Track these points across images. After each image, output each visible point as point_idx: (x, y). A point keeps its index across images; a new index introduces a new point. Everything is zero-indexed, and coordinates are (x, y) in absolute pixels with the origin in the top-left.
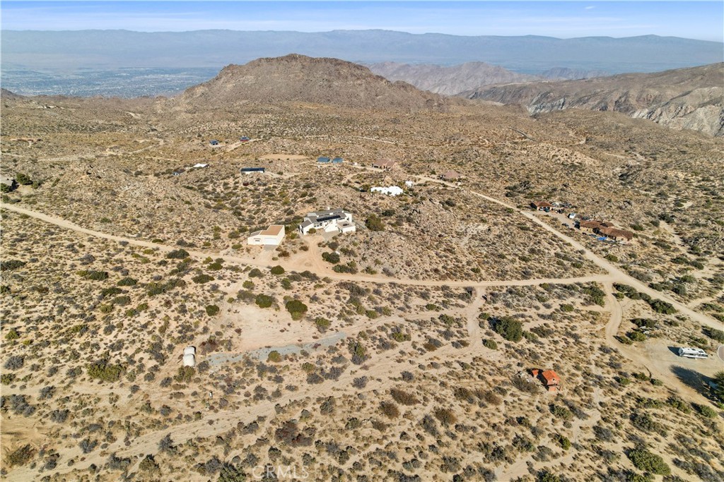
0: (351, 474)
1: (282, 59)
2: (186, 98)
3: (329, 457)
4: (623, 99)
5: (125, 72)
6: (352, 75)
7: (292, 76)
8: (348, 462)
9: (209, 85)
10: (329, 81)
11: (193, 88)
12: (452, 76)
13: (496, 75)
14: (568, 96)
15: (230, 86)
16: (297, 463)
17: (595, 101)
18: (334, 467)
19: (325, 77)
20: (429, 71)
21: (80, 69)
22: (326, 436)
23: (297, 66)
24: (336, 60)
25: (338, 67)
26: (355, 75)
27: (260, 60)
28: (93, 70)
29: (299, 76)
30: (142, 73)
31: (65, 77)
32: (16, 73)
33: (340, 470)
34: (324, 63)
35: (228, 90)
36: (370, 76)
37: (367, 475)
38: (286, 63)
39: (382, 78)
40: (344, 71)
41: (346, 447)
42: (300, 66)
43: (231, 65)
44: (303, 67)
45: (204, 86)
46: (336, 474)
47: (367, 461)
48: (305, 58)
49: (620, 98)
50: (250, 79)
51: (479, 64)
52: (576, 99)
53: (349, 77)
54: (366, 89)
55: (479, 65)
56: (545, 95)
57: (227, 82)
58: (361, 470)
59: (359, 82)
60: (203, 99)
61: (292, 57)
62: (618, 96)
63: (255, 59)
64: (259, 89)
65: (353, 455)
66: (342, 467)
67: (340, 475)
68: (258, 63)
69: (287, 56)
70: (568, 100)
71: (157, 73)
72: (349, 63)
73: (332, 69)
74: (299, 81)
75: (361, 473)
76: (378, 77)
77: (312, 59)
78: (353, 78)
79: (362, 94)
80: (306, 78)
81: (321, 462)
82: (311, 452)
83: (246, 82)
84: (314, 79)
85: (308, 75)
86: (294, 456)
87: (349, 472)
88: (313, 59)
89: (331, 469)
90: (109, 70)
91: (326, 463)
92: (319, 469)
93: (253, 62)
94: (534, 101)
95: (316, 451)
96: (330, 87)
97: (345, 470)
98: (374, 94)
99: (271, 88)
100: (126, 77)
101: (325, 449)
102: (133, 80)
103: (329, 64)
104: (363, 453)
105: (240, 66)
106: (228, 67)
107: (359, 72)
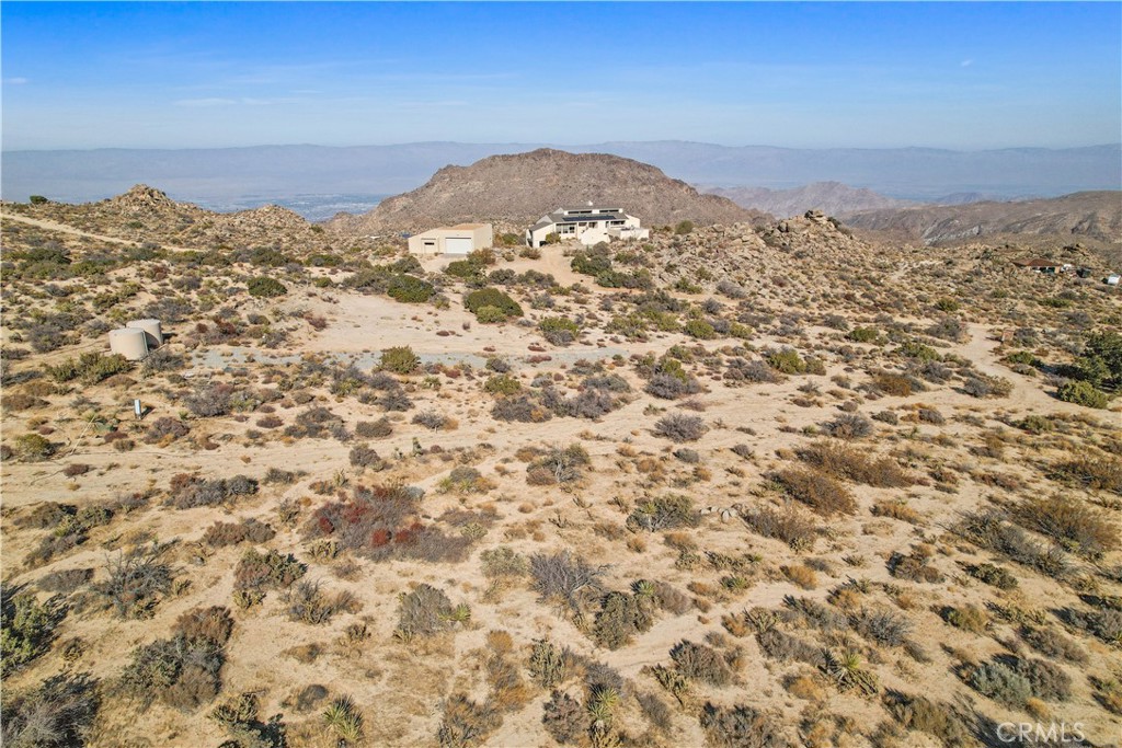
0: (667, 698)
1: (527, 156)
2: (380, 214)
3: (545, 611)
4: (1086, 225)
5: (303, 200)
6: (634, 178)
7: (541, 180)
8: (642, 640)
9: (415, 194)
10: (599, 187)
11: (392, 199)
12: (789, 203)
13: (860, 202)
14: (986, 223)
15: (445, 196)
16: (370, 620)
17: (1034, 229)
18: (566, 654)
19: (593, 181)
20: (752, 196)
22: (538, 538)
23: (548, 165)
24: (610, 156)
25: (613, 167)
26: (638, 179)
27: (493, 158)
28: (260, 199)
29: (552, 181)
30: (327, 202)
33: (594, 668)
34: (590, 161)
35: (442, 201)
36: (664, 179)
37: (762, 705)
38: (533, 161)
39: (682, 184)
40: (622, 172)
41: (628, 582)
42: (554, 166)
43: (449, 166)
44: (559, 167)
45: (407, 196)
46: (575, 690)
47: (749, 641)
48: (561, 154)
49: (1080, 223)
50: (476, 186)
51: (832, 185)
52: (1001, 227)
53: (630, 181)
54: (657, 199)
55: (833, 188)
56: (946, 224)
57: (443, 190)
58: (718, 680)
59: (645, 189)
60: (404, 214)
61: (543, 153)
62: (1077, 220)
63: (486, 157)
64: (489, 200)
65: (668, 615)
66: (608, 657)
67: (597, 689)
68: (484, 165)
69: (535, 152)
70: (986, 229)
71: (345, 201)
72: (630, 160)
73: (604, 169)
74: (551, 188)
75: (726, 697)
76: (675, 181)
77: (572, 156)
78: (636, 183)
79: (649, 207)
80: (561, 183)
81: (495, 625)
82: (451, 582)
83: (471, 191)
84: (574, 185)
85: (566, 180)
86: (361, 589)
87: (649, 685)
88: (575, 156)
89: (549, 664)
90: (282, 198)
91: (524, 634)
92: (477, 654)
93: (483, 161)
94: (926, 234)
95: (484, 583)
96: (599, 196)
97: (630, 673)
98: (668, 206)
99: (507, 198)
100: (306, 207)
101: (528, 579)
102: (313, 210)
103: (598, 163)
104: (717, 611)
105: (463, 168)
106: (445, 170)
107: (645, 174)
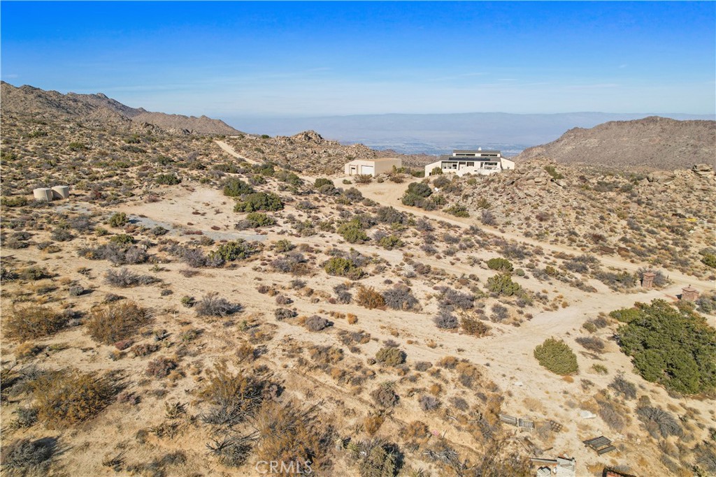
1: (637, 122)
7: (645, 140)
9: (547, 146)
10: (696, 147)
11: (532, 148)
15: (569, 148)
19: (692, 142)
21: (457, 143)
23: (654, 129)
27: (610, 123)
29: (654, 140)
31: (443, 149)
32: (411, 144)
34: (693, 126)
35: (566, 152)
38: (642, 126)
42: (659, 129)
43: (576, 128)
44: (663, 130)
45: (542, 147)
48: (669, 121)
50: (593, 142)
57: (569, 144)
61: (652, 120)
63: (604, 123)
64: (600, 153)
68: (601, 128)
69: (644, 119)
73: (705, 132)
74: (652, 146)
77: (677, 123)
80: (663, 143)
83: (588, 145)
84: (674, 145)
85: (667, 140)
88: (679, 122)
93: (602, 125)
96: (695, 153)
99: (615, 152)
103: (701, 127)
105: (586, 130)
106: (572, 131)
